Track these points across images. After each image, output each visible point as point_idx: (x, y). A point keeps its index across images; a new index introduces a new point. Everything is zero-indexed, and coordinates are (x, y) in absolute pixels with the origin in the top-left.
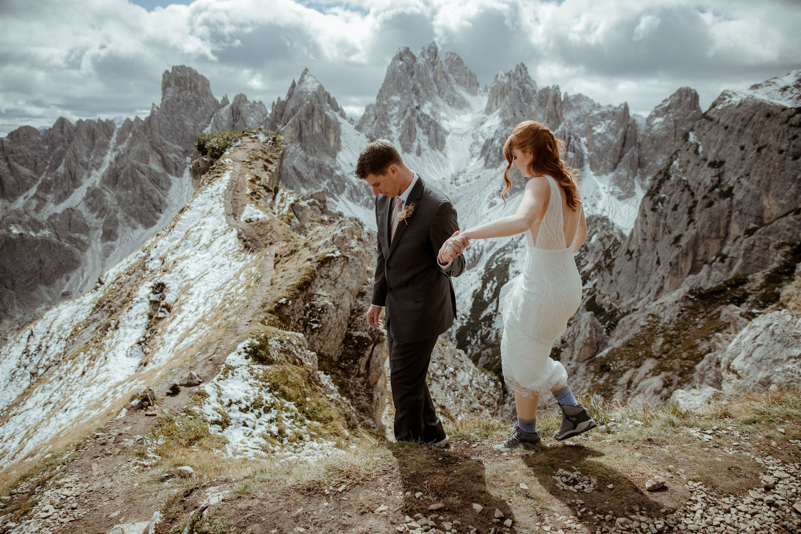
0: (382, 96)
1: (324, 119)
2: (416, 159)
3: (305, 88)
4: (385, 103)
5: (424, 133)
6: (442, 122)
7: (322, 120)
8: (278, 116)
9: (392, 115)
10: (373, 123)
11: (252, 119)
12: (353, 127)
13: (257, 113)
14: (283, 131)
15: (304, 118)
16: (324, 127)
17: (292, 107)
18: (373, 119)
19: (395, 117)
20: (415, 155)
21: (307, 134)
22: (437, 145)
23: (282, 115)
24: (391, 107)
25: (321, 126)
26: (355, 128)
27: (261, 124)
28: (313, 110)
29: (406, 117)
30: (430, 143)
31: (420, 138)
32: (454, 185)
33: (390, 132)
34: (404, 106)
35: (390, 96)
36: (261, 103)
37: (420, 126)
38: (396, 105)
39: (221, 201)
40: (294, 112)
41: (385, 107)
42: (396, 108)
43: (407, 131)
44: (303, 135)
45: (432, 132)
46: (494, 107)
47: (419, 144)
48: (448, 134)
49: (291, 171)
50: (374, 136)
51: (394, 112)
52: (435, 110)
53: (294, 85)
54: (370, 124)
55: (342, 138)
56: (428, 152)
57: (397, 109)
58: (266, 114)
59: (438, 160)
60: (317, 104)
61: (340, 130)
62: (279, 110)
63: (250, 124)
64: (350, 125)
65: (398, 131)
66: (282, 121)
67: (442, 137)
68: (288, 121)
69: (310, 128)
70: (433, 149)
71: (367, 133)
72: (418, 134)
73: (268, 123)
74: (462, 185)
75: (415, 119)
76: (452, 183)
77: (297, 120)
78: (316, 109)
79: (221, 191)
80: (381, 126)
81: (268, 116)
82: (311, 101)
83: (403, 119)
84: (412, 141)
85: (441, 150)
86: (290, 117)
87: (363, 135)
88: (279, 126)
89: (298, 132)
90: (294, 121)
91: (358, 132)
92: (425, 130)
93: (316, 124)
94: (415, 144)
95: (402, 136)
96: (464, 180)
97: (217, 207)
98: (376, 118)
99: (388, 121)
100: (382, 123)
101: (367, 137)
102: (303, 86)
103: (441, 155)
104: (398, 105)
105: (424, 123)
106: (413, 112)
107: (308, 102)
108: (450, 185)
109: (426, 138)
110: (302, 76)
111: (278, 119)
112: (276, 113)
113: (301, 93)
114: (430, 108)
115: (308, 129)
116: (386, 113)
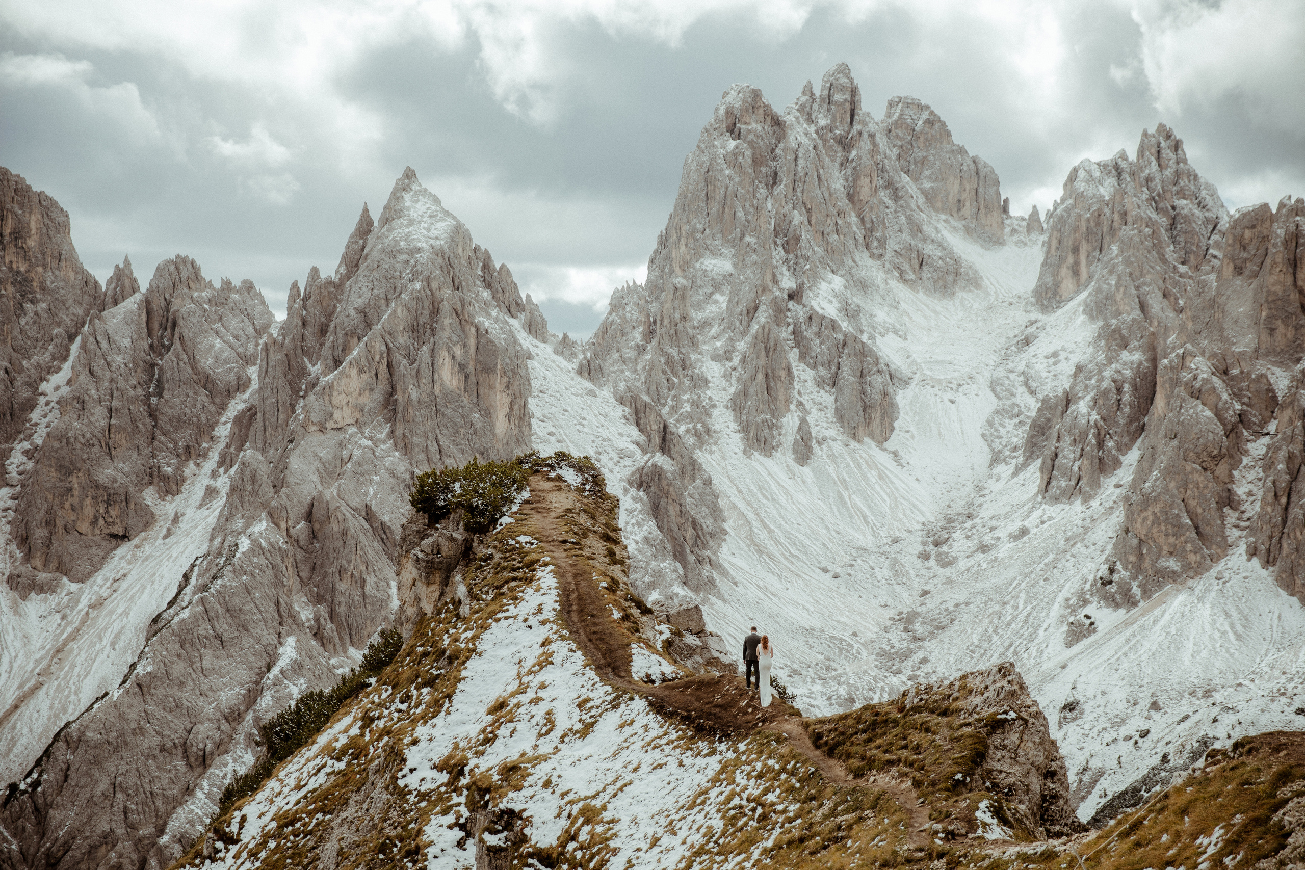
0: (669, 258)
1: (472, 342)
2: (792, 476)
3: (407, 237)
4: (680, 281)
5: (820, 383)
6: (879, 340)
7: (465, 346)
8: (309, 332)
9: (706, 324)
10: (641, 350)
11: (218, 343)
12: (573, 366)
13: (234, 323)
14: (331, 386)
15: (403, 340)
16: (471, 369)
17: (359, 302)
18: (637, 336)
19: (715, 329)
20: (790, 458)
21: (414, 394)
22: (868, 422)
23: (323, 331)
24: (699, 296)
25: (462, 367)
26: (580, 372)
27: (248, 361)
28: (435, 311)
29: (755, 328)
30: (840, 416)
31: (804, 399)
32: (932, 562)
33: (701, 382)
34: (747, 294)
35: (698, 256)
36: (249, 287)
37: (803, 357)
38: (717, 287)
39: (563, 638)
40: (367, 319)
41: (680, 294)
42: (718, 296)
43: (760, 377)
44: (399, 396)
45: (848, 375)
46: (1068, 284)
47: (803, 422)
48: (906, 382)
49: (356, 524)
50: (646, 398)
51: (711, 310)
52: (856, 300)
53: (365, 228)
54: (630, 354)
55: (533, 404)
56: (837, 447)
57: (722, 299)
58: (268, 326)
59: (872, 476)
60: (447, 292)
61: (528, 380)
62: (315, 313)
63: (210, 361)
64: (560, 360)
65: (726, 376)
66: (326, 351)
67: (885, 394)
68: (346, 349)
69: (425, 372)
70: (854, 436)
71: (622, 386)
72: (797, 386)
73: (276, 357)
74: (963, 564)
75: (785, 333)
76: (925, 556)
77: (379, 347)
78: (446, 307)
79: (548, 614)
80: (669, 362)
81: (274, 332)
82: (428, 281)
83: (744, 334)
84: (777, 413)
85: (882, 439)
86: (354, 335)
87: (606, 393)
88: (315, 369)
89: (382, 387)
90: (368, 349)
91: (588, 385)
92: (823, 371)
93: (444, 358)
94: (790, 422)
95: (745, 393)
96: (972, 544)
97: (561, 649)
98: (650, 334)
99: (693, 343)
100: (674, 352)
101: (621, 401)
102: (399, 231)
103: (883, 458)
104: (727, 289)
105: (816, 347)
106: (779, 312)
107: (418, 286)
108: (918, 563)
109: (827, 398)
110: (396, 196)
111: (310, 341)
112: (304, 324)
113: (393, 253)
114: (836, 295)
115: (418, 375)
116: (684, 318)
